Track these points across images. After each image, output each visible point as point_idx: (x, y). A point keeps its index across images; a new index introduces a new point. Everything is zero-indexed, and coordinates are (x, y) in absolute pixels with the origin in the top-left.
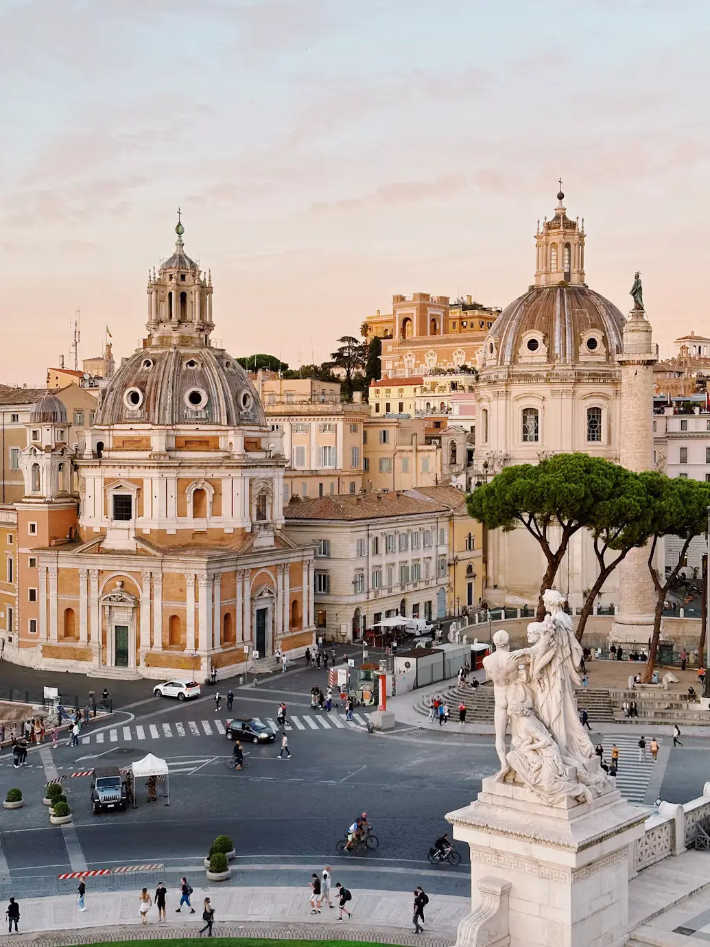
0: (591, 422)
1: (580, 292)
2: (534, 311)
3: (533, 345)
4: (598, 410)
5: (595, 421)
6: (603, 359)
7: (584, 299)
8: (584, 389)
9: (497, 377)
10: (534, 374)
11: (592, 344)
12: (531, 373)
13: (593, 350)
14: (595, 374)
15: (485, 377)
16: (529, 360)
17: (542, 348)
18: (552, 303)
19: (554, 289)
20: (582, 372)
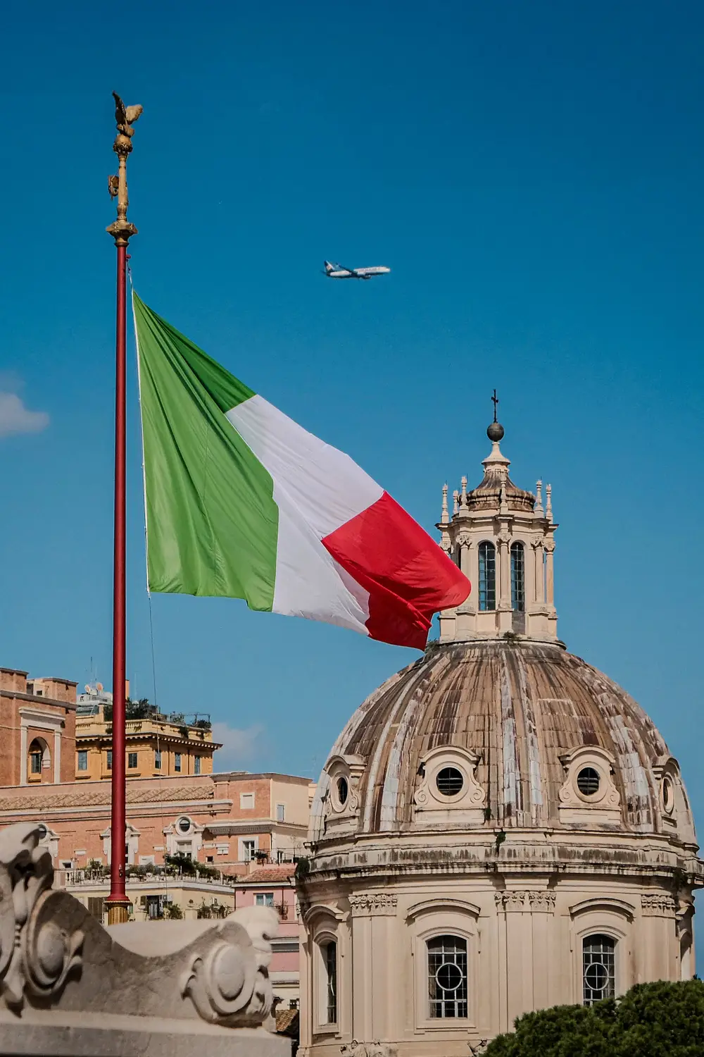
0: (591, 971)
1: (551, 658)
2: (449, 701)
3: (450, 781)
4: (609, 942)
5: (600, 968)
6: (613, 819)
7: (562, 675)
8: (571, 893)
9: (363, 859)
10: (454, 852)
11: (588, 780)
12: (447, 850)
13: (589, 798)
14: (597, 854)
15: (328, 860)
16: (441, 820)
17: (472, 792)
18: (489, 682)
19: (490, 651)
20: (569, 849)
